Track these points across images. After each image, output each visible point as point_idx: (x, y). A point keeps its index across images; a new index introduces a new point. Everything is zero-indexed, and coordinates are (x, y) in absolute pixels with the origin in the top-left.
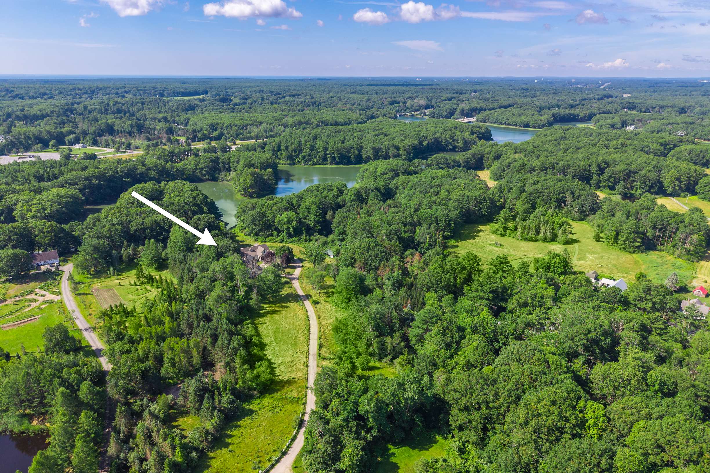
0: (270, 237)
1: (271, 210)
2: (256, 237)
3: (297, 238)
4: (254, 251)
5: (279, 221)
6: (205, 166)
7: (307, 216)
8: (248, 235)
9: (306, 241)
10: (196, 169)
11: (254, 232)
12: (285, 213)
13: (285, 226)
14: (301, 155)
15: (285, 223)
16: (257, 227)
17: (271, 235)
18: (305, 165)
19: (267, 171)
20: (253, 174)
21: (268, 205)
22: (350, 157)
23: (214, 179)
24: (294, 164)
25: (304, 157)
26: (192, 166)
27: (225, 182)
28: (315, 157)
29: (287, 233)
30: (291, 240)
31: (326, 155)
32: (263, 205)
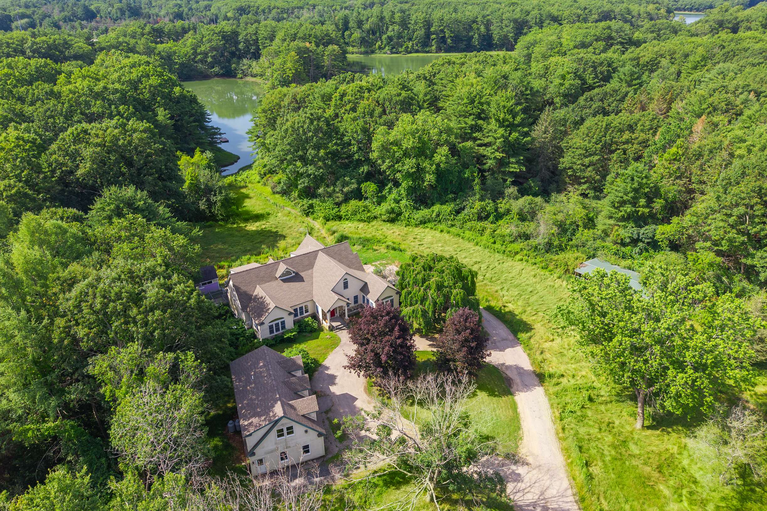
0: (354, 203)
1: (354, 109)
2: (306, 202)
3: (447, 208)
4: (297, 278)
5: (385, 148)
6: (213, 49)
7: (476, 128)
8: (285, 193)
9: (482, 217)
10: (195, 54)
11: (303, 183)
12: (406, 117)
13: (409, 164)
14: (384, 37)
15: (406, 154)
16: (311, 169)
17: (358, 195)
18: (392, 53)
19: (330, 47)
20: (300, 52)
21: (343, 95)
22: (472, 37)
23: (229, 74)
24: (373, 52)
25: (390, 38)
26: (188, 49)
27: (249, 79)
28: (410, 39)
29: (411, 191)
30: (424, 212)
31: (428, 35)
32: (326, 98)
